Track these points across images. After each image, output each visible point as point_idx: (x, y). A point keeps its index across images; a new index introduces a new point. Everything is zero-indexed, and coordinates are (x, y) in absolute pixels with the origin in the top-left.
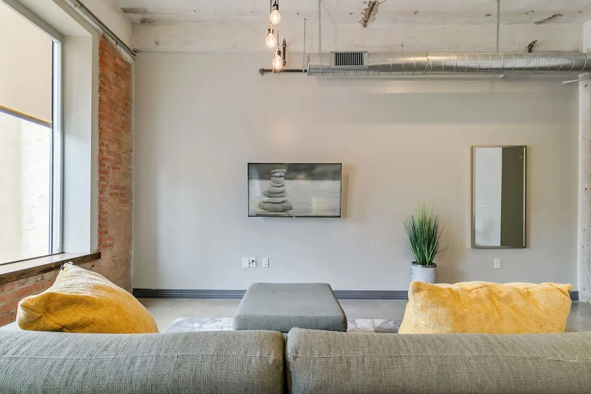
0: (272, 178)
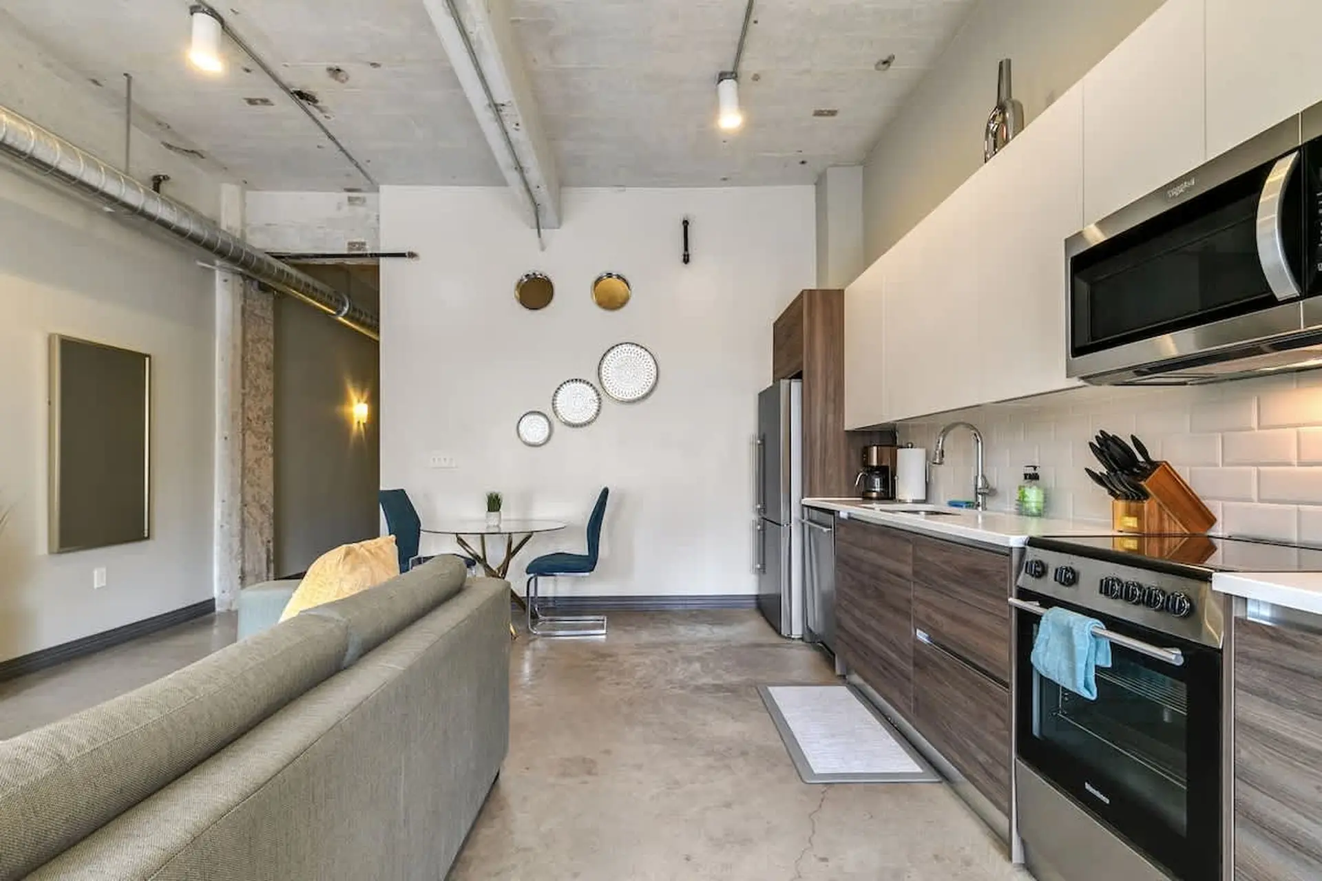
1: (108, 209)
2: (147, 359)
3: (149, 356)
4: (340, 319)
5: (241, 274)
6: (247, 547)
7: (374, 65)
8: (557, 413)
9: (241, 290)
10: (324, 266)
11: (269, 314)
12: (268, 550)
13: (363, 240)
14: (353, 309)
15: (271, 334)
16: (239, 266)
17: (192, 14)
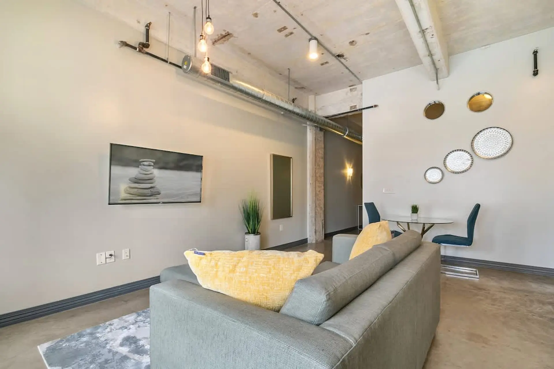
0: (140, 166)
1: (282, 113)
2: (291, 159)
3: (291, 158)
4: (345, 137)
5: (315, 126)
6: (317, 222)
7: (367, 34)
8: (447, 167)
9: (314, 132)
10: (340, 118)
11: (322, 139)
12: (322, 223)
13: (355, 104)
14: (350, 132)
15: (323, 146)
16: (316, 124)
17: (309, 41)
